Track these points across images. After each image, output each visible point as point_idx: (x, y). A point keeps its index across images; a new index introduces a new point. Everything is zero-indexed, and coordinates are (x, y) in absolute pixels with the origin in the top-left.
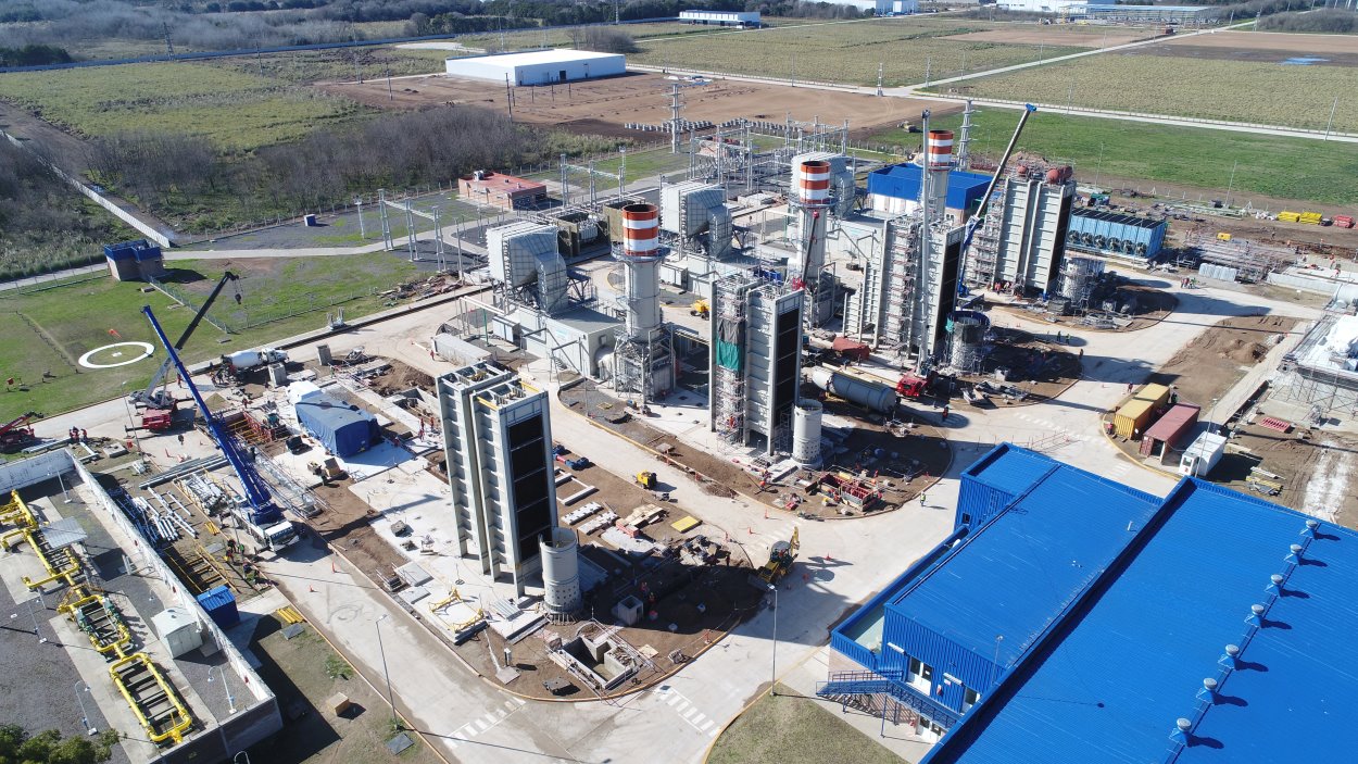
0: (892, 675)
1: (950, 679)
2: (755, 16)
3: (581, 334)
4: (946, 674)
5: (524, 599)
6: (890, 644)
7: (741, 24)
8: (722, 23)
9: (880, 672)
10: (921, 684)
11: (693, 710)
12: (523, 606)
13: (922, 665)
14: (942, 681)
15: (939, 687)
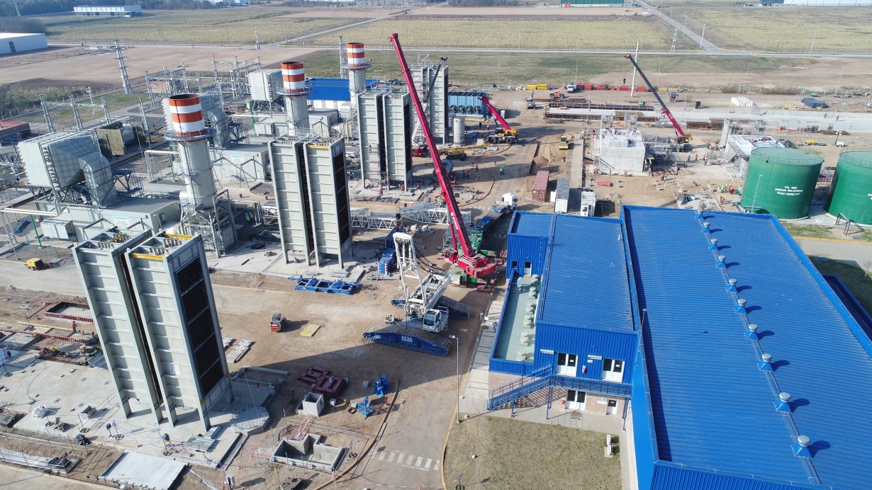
0: (543, 374)
1: (592, 358)
2: (137, 8)
3: (143, 215)
4: (589, 356)
5: (213, 430)
6: (542, 350)
7: (128, 14)
8: (112, 14)
9: (534, 375)
10: (568, 371)
11: (411, 458)
12: (215, 436)
13: (567, 356)
14: (586, 361)
15: (584, 367)
